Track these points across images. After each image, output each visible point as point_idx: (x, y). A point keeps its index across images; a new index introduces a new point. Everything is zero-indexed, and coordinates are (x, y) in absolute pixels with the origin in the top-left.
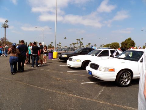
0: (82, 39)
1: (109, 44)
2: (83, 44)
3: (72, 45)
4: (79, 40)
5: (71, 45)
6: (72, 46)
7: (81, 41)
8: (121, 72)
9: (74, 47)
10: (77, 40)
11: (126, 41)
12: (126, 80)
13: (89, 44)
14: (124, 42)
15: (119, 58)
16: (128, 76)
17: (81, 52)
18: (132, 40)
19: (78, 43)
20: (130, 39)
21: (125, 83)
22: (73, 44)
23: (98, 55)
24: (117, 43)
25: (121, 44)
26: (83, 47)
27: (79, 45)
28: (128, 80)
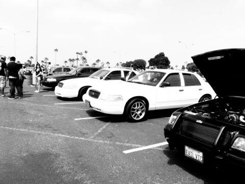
0: (86, 52)
1: (131, 62)
2: (87, 61)
3: (69, 62)
4: (81, 54)
5: (66, 62)
6: (69, 65)
7: (85, 57)
8: (132, 102)
9: (72, 66)
10: (77, 53)
11: (157, 57)
12: (139, 112)
13: (98, 61)
14: (153, 59)
15: (133, 82)
16: (142, 106)
17: (79, 74)
18: (165, 56)
19: (78, 59)
20: (162, 55)
21: (138, 117)
22: (71, 60)
23: (104, 78)
24: (142, 60)
25: (149, 61)
26: (88, 65)
27: (81, 62)
28: (142, 112)
